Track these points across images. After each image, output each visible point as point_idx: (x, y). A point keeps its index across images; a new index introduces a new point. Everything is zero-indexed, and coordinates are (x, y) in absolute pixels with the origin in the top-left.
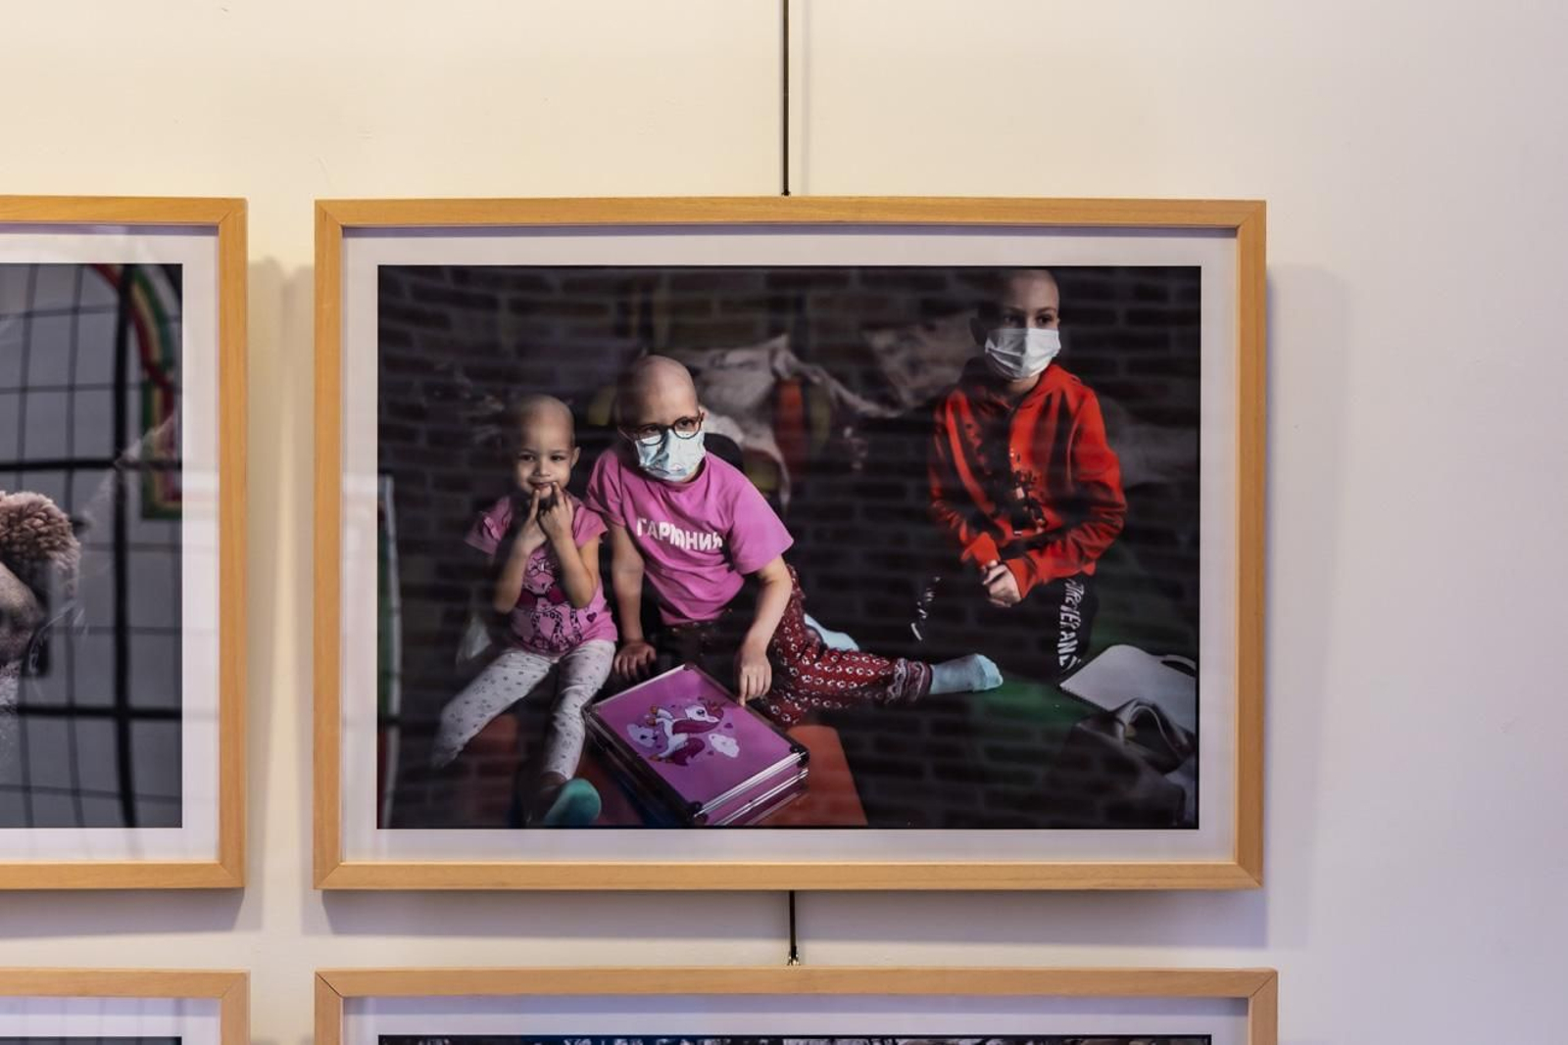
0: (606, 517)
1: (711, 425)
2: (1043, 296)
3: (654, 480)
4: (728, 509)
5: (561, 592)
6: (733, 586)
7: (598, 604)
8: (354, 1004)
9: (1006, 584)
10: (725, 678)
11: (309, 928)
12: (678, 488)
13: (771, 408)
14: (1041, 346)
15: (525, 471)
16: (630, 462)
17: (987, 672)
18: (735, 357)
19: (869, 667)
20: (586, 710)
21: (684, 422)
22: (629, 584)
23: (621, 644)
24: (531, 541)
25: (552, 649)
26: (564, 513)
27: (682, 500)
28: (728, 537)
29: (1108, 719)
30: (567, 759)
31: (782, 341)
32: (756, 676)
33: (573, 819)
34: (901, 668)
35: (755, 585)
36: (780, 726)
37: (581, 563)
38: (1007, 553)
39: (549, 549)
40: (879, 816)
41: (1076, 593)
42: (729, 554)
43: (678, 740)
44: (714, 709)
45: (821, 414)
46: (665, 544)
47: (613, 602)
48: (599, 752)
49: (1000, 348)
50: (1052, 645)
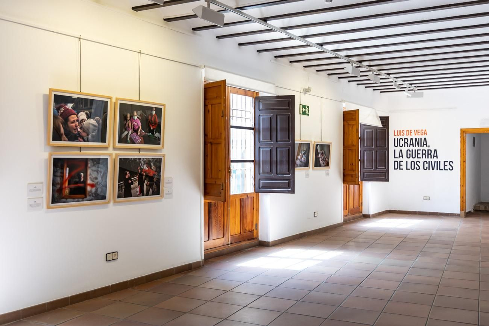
0: (131, 122)
1: (137, 116)
2: (154, 109)
3: (134, 119)
4: (138, 122)
5: (129, 127)
6: (138, 127)
7: (131, 128)
8: (119, 156)
9: (152, 128)
10: (137, 133)
11: (112, 150)
12: (135, 120)
13: (140, 115)
14: (154, 112)
15: (127, 118)
16: (133, 118)
17: (151, 134)
18: (139, 111)
19: (145, 133)
20: (130, 135)
21: (136, 116)
22: (132, 127)
23: (132, 131)
24: (127, 123)
25: (128, 131)
26: (129, 121)
27: (136, 121)
28: (138, 124)
29: (156, 137)
30: (128, 139)
31: (141, 111)
32: (139, 134)
33: (129, 143)
34: (146, 133)
35: (139, 127)
36: (140, 137)
37: (130, 125)
38: (152, 126)
39: (128, 124)
40: (145, 143)
41: (155, 129)
42: (138, 125)
43: (134, 138)
44: (137, 136)
45: (143, 116)
46: (135, 124)
47: (132, 128)
48: (130, 138)
49: (152, 112)
50: (154, 133)
